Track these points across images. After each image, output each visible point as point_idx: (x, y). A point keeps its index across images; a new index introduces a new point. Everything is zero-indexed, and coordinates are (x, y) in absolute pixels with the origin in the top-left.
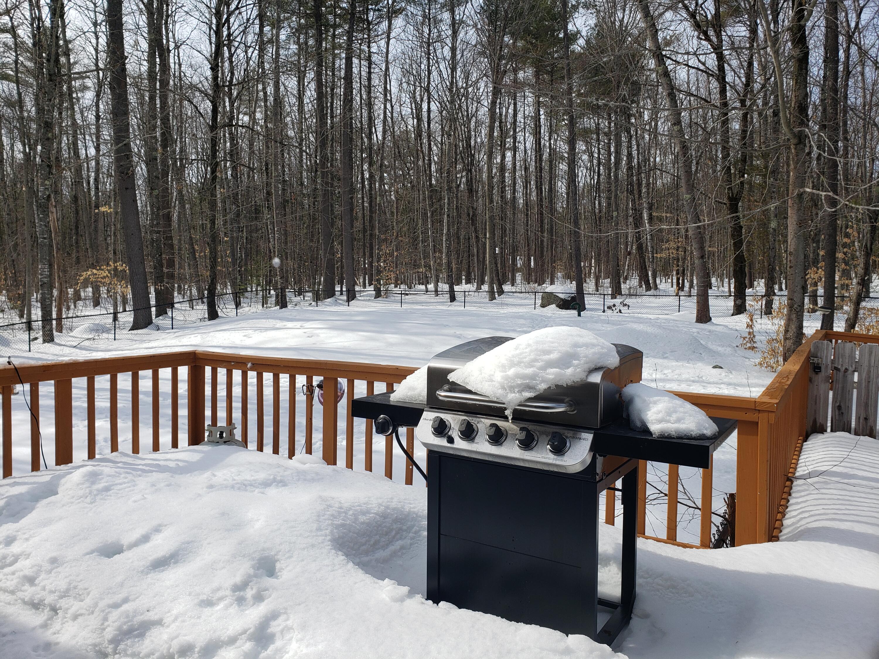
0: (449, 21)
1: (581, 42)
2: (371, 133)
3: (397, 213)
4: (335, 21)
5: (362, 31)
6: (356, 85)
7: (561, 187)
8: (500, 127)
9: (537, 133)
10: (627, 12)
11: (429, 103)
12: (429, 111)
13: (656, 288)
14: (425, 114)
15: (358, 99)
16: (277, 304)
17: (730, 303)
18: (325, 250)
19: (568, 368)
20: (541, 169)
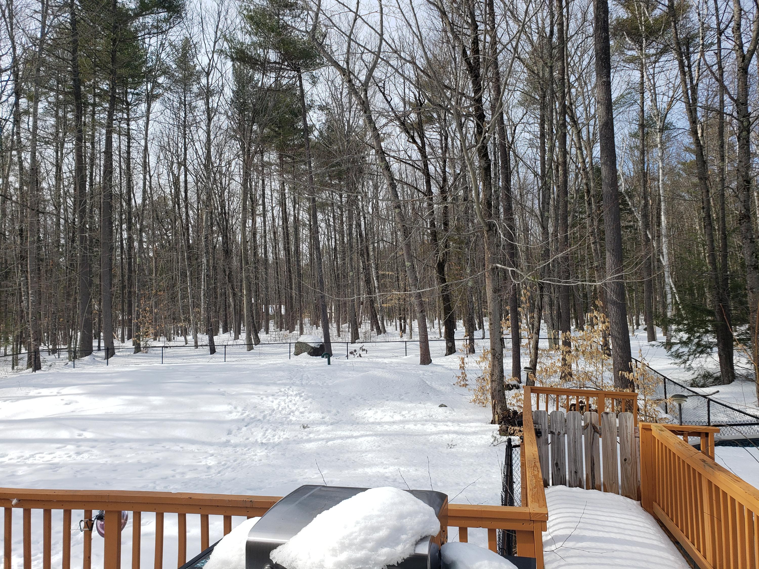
0: (204, 107)
1: (316, 133)
2: (130, 199)
3: (156, 271)
4: (95, 100)
5: (121, 111)
6: (115, 157)
7: (304, 248)
8: (251, 198)
9: (282, 204)
10: (352, 113)
11: (186, 176)
12: (186, 181)
13: (385, 332)
14: (182, 184)
15: (118, 170)
16: (29, 366)
17: (443, 344)
18: (83, 309)
19: (398, 544)
20: (288, 234)
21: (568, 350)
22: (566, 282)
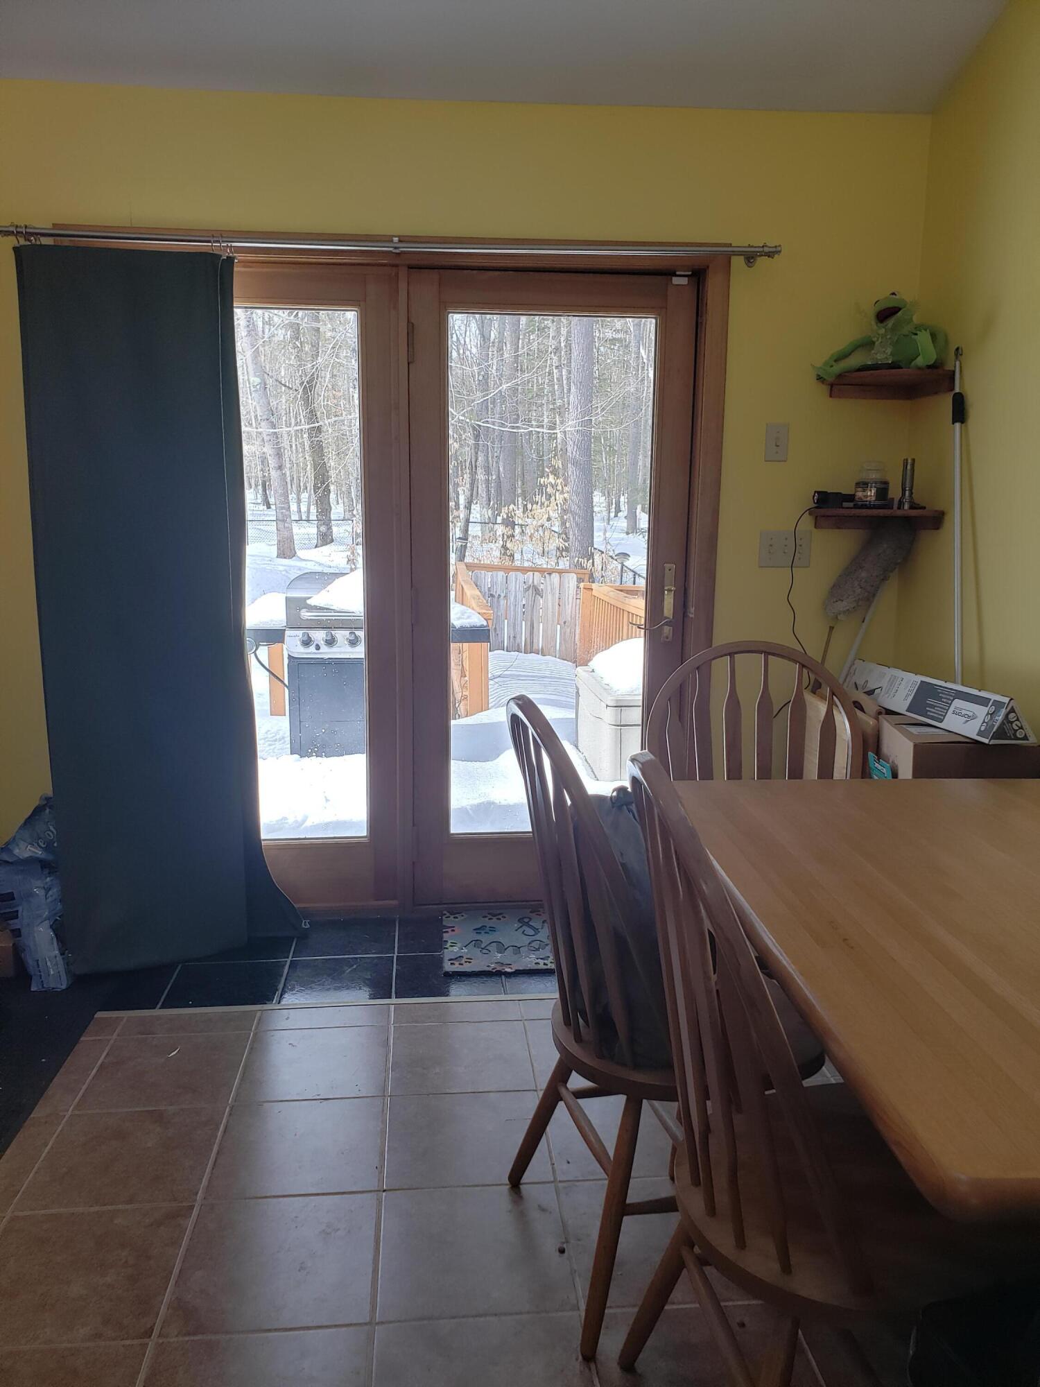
21: (510, 533)
22: (513, 428)
